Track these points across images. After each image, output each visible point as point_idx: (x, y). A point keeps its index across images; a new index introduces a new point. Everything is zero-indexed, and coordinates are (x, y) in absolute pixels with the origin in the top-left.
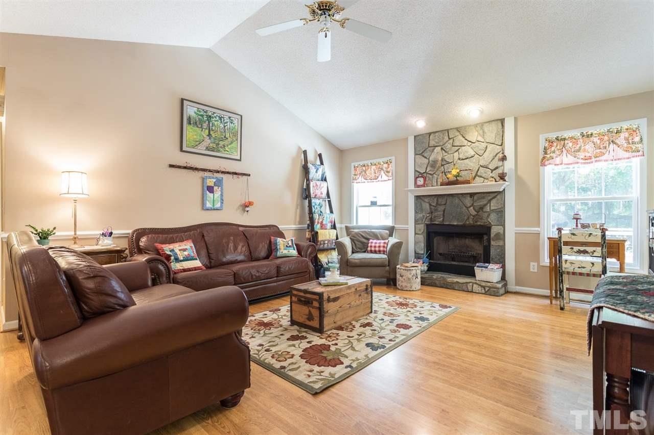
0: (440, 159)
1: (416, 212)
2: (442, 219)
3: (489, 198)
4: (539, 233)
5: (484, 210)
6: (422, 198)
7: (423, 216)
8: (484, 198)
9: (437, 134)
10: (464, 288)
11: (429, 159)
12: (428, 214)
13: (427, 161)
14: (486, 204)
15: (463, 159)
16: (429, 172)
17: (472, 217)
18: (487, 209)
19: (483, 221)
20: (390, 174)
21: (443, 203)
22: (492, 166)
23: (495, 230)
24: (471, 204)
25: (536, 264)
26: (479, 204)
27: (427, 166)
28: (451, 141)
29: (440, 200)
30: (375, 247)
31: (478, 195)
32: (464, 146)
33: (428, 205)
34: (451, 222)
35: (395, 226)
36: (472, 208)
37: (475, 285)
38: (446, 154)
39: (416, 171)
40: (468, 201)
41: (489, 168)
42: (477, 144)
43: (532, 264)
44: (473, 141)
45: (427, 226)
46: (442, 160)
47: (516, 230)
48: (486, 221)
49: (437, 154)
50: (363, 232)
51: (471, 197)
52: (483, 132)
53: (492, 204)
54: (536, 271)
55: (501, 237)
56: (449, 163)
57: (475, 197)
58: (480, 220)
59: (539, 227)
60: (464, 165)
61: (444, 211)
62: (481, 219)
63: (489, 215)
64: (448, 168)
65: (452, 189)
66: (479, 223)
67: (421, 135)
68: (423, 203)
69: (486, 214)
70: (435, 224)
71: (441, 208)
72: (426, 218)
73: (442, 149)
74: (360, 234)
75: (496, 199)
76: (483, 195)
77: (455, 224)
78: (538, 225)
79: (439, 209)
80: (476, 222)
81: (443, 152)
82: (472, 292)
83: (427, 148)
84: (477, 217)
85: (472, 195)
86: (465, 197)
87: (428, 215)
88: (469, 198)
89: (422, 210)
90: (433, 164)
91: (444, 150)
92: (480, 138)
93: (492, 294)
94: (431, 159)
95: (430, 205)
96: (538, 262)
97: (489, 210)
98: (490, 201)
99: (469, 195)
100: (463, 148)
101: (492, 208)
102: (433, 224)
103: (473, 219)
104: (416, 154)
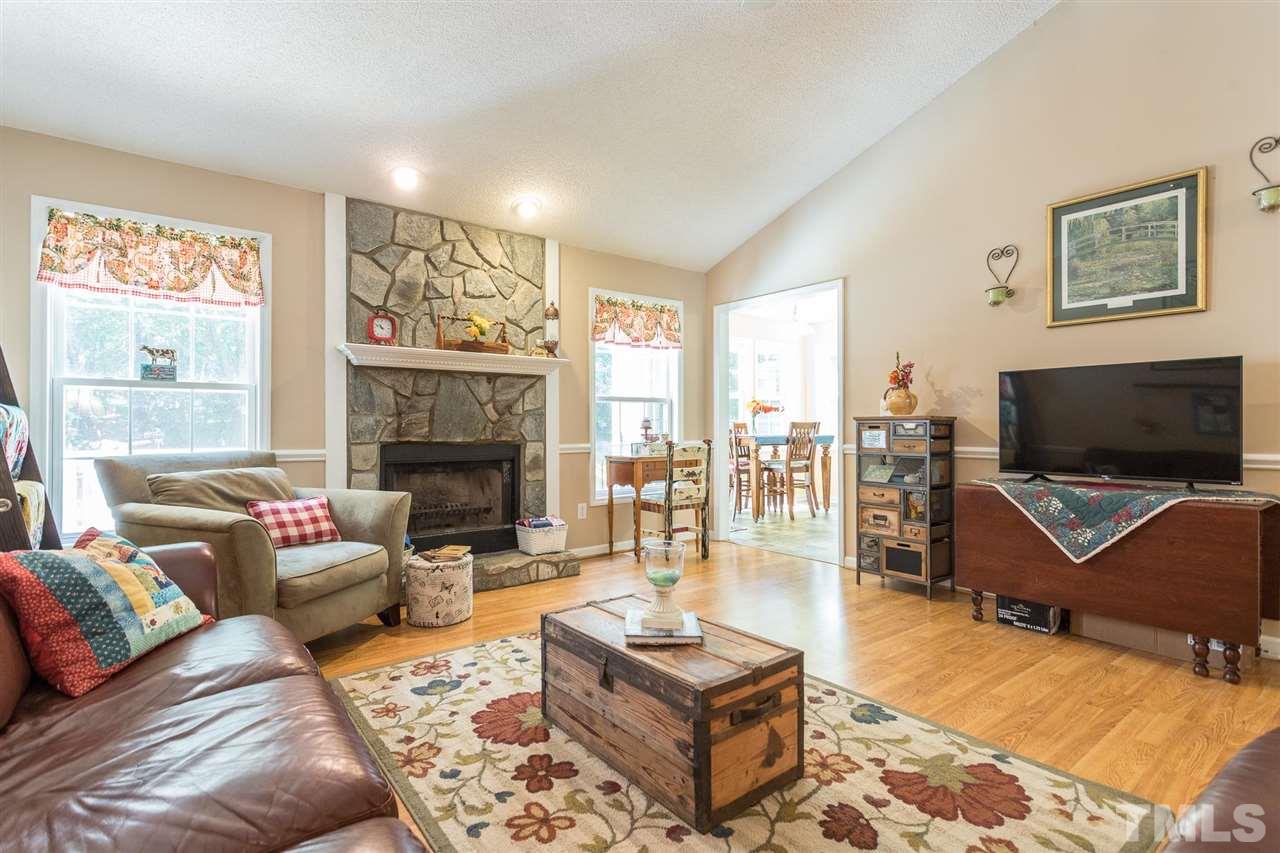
0: (423, 282)
1: (352, 411)
2: (427, 429)
3: (523, 387)
4: (589, 453)
5: (514, 410)
6: (374, 374)
7: (378, 422)
8: (512, 386)
9: (415, 218)
10: (524, 577)
11: (393, 274)
12: (390, 416)
13: (387, 279)
14: (517, 400)
15: (473, 297)
16: (394, 309)
17: (491, 425)
18: (519, 408)
19: (513, 433)
20: (253, 286)
21: (429, 391)
22: (527, 325)
23: (530, 451)
24: (489, 398)
25: (585, 505)
26: (504, 398)
27: (388, 292)
28: (449, 247)
29: (422, 383)
30: (299, 523)
31: (502, 378)
32: (476, 268)
33: (391, 392)
34: (448, 436)
35: (277, 452)
36: (490, 405)
37: (542, 566)
38: (436, 275)
39: (351, 296)
40: (483, 390)
41: (522, 328)
42: (500, 271)
43: (580, 505)
44: (493, 263)
45: (385, 448)
46: (427, 284)
47: (561, 449)
48: (517, 433)
49: (413, 267)
50: (213, 478)
51: (489, 383)
52: (512, 252)
53: (527, 400)
54: (585, 517)
55: (539, 463)
56: (443, 297)
57: (499, 383)
58: (506, 432)
59: (588, 441)
60: (476, 309)
61: (432, 411)
62: (509, 429)
63: (523, 420)
64: (441, 310)
65: (469, 360)
66: (504, 439)
67: (370, 203)
68: (374, 387)
69: (517, 420)
70: (409, 442)
71: (425, 403)
72: (385, 427)
73: (427, 259)
74: (204, 484)
75: (533, 390)
76: (511, 380)
77: (459, 440)
78: (588, 440)
79: (421, 406)
80: (499, 435)
81: (430, 267)
82: (537, 580)
83: (387, 245)
84: (500, 424)
85: (492, 377)
86: (477, 381)
87: (389, 420)
88: (484, 383)
89: (370, 406)
90: (407, 291)
91: (431, 262)
92: (506, 263)
93: (571, 572)
94: (399, 275)
95: (396, 393)
96: (588, 502)
97: (521, 412)
98: (522, 394)
99: (485, 378)
100: (474, 270)
101: (527, 407)
102: (401, 443)
103: (493, 429)
104: (352, 250)
